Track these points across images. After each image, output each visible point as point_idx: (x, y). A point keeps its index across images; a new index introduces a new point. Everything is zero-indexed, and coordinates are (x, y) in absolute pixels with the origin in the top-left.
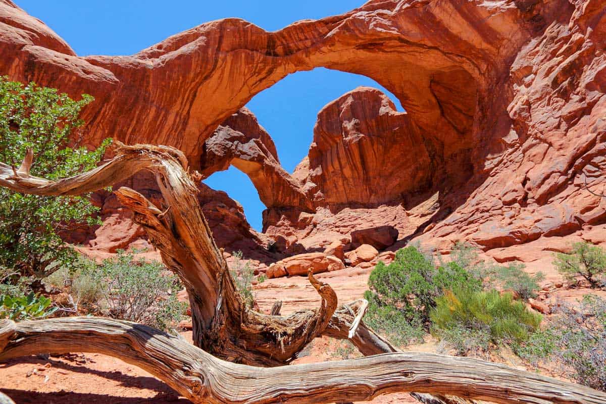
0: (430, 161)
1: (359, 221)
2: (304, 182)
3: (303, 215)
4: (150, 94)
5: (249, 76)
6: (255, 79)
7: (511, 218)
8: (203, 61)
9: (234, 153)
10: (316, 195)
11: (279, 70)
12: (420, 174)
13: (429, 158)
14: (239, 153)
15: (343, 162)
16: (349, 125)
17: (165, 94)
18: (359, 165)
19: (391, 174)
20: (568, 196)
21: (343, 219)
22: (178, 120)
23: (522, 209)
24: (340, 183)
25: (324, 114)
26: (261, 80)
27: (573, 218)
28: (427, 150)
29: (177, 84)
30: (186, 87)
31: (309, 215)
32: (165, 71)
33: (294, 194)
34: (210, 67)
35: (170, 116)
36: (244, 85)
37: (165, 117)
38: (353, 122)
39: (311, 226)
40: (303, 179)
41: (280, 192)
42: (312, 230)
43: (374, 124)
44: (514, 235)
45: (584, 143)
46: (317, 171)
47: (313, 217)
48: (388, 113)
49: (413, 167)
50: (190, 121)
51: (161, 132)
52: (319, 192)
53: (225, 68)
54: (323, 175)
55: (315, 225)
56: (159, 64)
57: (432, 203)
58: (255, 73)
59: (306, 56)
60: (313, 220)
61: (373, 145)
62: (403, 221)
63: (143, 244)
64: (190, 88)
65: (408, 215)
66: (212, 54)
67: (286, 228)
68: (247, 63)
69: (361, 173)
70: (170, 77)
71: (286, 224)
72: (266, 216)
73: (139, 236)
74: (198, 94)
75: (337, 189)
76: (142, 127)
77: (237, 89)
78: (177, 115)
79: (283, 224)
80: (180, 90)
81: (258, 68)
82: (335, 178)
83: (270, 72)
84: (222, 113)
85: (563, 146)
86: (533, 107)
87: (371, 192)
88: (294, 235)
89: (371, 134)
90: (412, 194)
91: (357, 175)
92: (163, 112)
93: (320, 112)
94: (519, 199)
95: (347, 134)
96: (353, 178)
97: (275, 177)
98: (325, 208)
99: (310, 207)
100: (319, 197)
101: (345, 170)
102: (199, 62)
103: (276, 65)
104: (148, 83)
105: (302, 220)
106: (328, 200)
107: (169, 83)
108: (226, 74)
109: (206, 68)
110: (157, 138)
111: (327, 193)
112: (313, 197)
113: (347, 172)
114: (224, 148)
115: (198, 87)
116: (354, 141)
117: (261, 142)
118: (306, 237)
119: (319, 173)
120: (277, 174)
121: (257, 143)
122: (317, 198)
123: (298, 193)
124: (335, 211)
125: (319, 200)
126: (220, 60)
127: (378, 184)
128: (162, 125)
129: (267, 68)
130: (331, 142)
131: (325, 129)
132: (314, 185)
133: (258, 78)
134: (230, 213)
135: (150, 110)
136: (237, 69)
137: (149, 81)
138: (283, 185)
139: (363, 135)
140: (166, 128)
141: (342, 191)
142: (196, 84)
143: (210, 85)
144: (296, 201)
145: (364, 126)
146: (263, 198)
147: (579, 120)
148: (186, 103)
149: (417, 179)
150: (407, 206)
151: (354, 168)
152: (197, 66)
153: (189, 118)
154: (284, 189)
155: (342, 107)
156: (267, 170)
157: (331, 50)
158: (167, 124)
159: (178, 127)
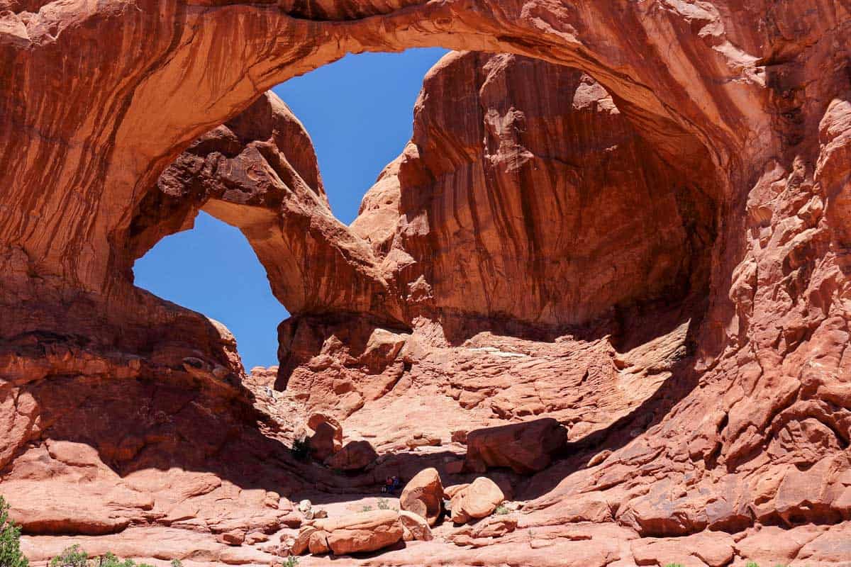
0: (685, 235)
1: (506, 378)
2: (384, 248)
3: (381, 336)
4: (25, 108)
5: (254, 59)
6: (268, 64)
7: (688, 484)
8: (148, 32)
9: (208, 186)
10: (413, 285)
11: (326, 50)
12: (663, 263)
13: (683, 228)
14: (221, 186)
15: (483, 212)
16: (501, 123)
17: (59, 104)
18: (519, 226)
19: (594, 256)
20: (756, 469)
21: (471, 367)
22: (89, 158)
23: (707, 472)
24: (474, 263)
25: (441, 80)
26: (281, 67)
27: (746, 510)
28: (680, 211)
29: (88, 84)
30: (108, 89)
31: (395, 338)
32: (59, 56)
33: (358, 285)
34: (164, 44)
35: (71, 152)
36: (243, 77)
37: (61, 155)
38: (509, 118)
39: (397, 367)
40: (382, 240)
41: (324, 280)
42: (400, 376)
43: (560, 129)
44: (680, 518)
45: (784, 393)
46: (419, 226)
47: (403, 343)
48: (595, 104)
49: (646, 244)
50: (115, 159)
51: (51, 191)
52: (421, 279)
53: (198, 44)
54: (432, 237)
55: (408, 365)
56: (44, 37)
57: (675, 345)
58: (267, 54)
59: (387, 31)
60: (404, 350)
61: (554, 182)
62: (600, 388)
63: (41, 459)
64: (117, 90)
65: (621, 366)
66: (169, 17)
67: (335, 372)
68: (250, 36)
69: (524, 245)
70: (71, 69)
71: (337, 362)
72: (286, 339)
73: (31, 442)
74: (135, 98)
75: (464, 276)
76: (10, 184)
77: (223, 85)
78: (86, 148)
79: (329, 362)
80: (94, 95)
81: (276, 46)
82: (460, 250)
83: (304, 52)
84: (188, 131)
85: (772, 382)
86: (759, 291)
87: (546, 296)
88: (355, 390)
89: (553, 154)
90: (641, 305)
91: (513, 249)
92: (57, 146)
93: (430, 73)
94: (707, 453)
95: (493, 146)
96: (505, 258)
97: (311, 241)
98: (434, 321)
99: (398, 313)
100: (421, 292)
101: (484, 234)
102: (140, 35)
103: (316, 41)
104: (20, 80)
105: (375, 350)
106: (442, 303)
107: (70, 82)
108: (201, 58)
109: (155, 46)
110: (45, 204)
111: (440, 282)
112: (406, 291)
113: (491, 239)
114: (184, 176)
115: (135, 87)
116: (510, 167)
117: (276, 150)
118: (384, 393)
119: (424, 231)
120: (317, 233)
121: (266, 152)
122: (415, 295)
123: (371, 281)
124: (456, 337)
125: (419, 300)
126: (186, 27)
127: (563, 277)
128: (55, 173)
129: (297, 46)
130: (456, 155)
131: (441, 122)
132: (407, 259)
133: (275, 64)
134: (213, 376)
135: (29, 145)
136: (227, 48)
137: (23, 77)
138: (332, 260)
139: (531, 155)
140: (64, 181)
141: (477, 285)
142: (131, 80)
143: (163, 81)
144: (364, 300)
145: (535, 131)
146: (280, 290)
147: (798, 344)
148: (107, 119)
149: (654, 274)
150: (622, 343)
151: (506, 232)
152: (133, 44)
153: (111, 151)
154: (332, 269)
155: (486, 67)
156: (291, 226)
157: (443, 30)
158: (64, 172)
159: (89, 173)
